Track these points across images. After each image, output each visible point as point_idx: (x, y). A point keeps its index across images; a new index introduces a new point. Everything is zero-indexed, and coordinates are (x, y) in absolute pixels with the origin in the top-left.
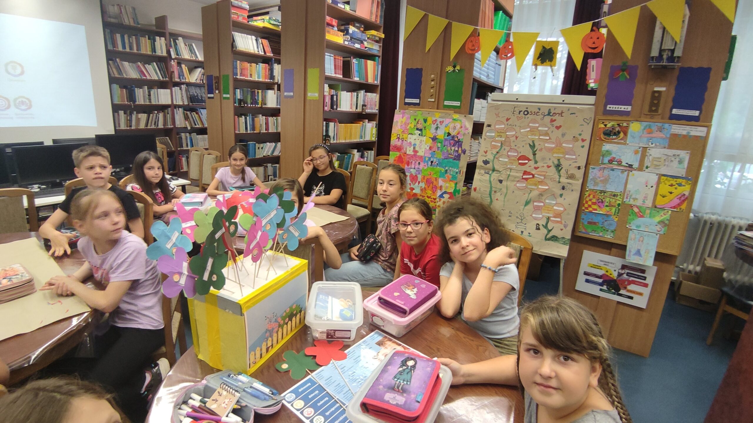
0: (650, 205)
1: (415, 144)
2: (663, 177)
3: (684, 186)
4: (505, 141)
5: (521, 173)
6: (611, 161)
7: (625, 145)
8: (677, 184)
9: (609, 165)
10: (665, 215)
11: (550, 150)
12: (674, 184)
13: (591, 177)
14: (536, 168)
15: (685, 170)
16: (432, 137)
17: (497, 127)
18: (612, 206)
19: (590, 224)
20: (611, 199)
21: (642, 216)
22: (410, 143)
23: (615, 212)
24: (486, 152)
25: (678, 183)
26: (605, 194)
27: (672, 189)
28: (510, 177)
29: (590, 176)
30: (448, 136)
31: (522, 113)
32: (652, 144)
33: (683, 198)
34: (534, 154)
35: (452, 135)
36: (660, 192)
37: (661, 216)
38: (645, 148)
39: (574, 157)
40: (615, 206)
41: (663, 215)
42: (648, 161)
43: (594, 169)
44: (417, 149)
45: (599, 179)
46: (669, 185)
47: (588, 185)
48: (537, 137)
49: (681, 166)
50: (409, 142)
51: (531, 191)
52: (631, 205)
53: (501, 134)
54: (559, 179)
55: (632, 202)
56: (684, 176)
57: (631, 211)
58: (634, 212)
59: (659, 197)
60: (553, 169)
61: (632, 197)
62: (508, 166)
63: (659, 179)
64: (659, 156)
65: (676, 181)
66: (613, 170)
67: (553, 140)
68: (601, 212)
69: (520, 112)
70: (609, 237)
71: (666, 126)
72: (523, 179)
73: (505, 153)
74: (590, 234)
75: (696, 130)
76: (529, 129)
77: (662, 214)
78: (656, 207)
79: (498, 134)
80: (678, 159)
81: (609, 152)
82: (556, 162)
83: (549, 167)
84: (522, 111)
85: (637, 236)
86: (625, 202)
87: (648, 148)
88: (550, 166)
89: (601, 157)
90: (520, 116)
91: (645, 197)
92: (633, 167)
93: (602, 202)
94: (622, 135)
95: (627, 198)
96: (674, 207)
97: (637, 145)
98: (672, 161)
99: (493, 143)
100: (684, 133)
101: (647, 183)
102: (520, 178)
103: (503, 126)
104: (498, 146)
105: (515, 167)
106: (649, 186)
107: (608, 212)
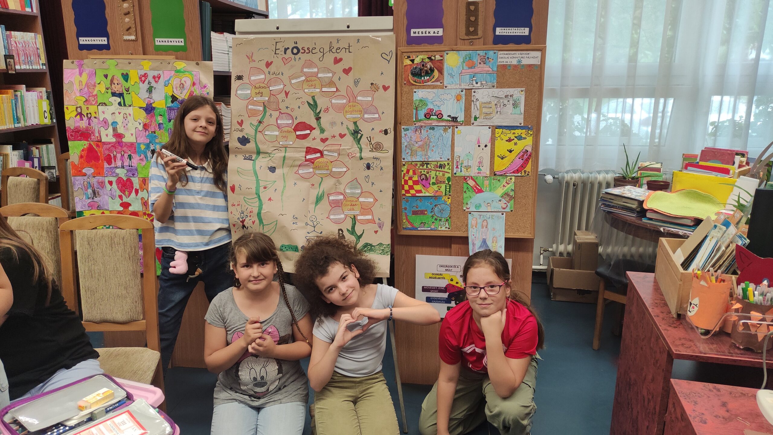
0: (488, 173)
1: (114, 123)
2: (497, 130)
3: (525, 138)
4: (269, 101)
5: (303, 151)
6: (428, 116)
7: (443, 88)
8: (516, 137)
9: (427, 122)
10: (508, 184)
11: (340, 109)
12: (512, 138)
13: (405, 144)
14: (324, 140)
15: (522, 116)
16: (145, 106)
17: (253, 78)
18: (441, 182)
19: (417, 214)
20: (438, 172)
21: (480, 191)
22: (105, 121)
23: (446, 191)
24: (241, 123)
25: (517, 135)
26: (428, 166)
27: (511, 145)
28: (286, 161)
29: (404, 142)
30: (172, 102)
31: (289, 51)
32: (477, 83)
33: (525, 157)
34: (318, 119)
35: (180, 99)
36: (497, 153)
37: (504, 186)
38: (469, 91)
39: (376, 116)
40: (444, 182)
41: (506, 185)
42: (476, 108)
43: (408, 130)
44: (120, 130)
45: (417, 145)
46: (507, 141)
47: (403, 157)
48: (318, 90)
49: (517, 111)
50: (101, 119)
51: (322, 178)
52: (464, 177)
53: (262, 90)
54: (361, 153)
55: (464, 173)
56: (522, 125)
57: (465, 186)
58: (469, 187)
59: (497, 160)
60: (349, 138)
61: (464, 165)
62: (281, 143)
63: (493, 133)
64: (489, 100)
65: (514, 133)
66: (433, 129)
67: (343, 92)
68: (427, 194)
69: (286, 50)
70: (444, 228)
71: (491, 53)
72: (306, 161)
73: (273, 121)
74: (419, 229)
75: (527, 56)
76: (303, 78)
77: (504, 183)
78: (495, 175)
79: (257, 91)
80: (511, 102)
81: (423, 102)
82: (352, 127)
83: (342, 136)
84: (288, 48)
85: (479, 221)
86: (455, 174)
87: (473, 90)
88: (345, 135)
89: (414, 111)
90: (286, 56)
91: (480, 163)
92: (459, 120)
93: (427, 179)
94: (436, 73)
95: (457, 167)
96: (517, 171)
97: (457, 87)
98: (504, 105)
99: (250, 107)
100: (514, 62)
101: (479, 142)
102: (302, 160)
103: (263, 76)
104: (259, 111)
105: (291, 143)
106: (482, 146)
107: (437, 191)
